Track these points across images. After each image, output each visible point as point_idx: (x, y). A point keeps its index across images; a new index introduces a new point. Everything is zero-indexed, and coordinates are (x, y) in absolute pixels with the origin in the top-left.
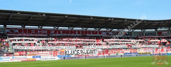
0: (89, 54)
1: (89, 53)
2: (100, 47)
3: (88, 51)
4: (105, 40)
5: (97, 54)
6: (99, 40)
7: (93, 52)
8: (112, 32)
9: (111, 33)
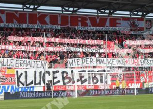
0: (86, 84)
1: (85, 81)
2: (115, 62)
3: (83, 74)
4: (128, 42)
5: (109, 83)
6: (112, 44)
7: (98, 77)
8: (147, 21)
9: (143, 24)
